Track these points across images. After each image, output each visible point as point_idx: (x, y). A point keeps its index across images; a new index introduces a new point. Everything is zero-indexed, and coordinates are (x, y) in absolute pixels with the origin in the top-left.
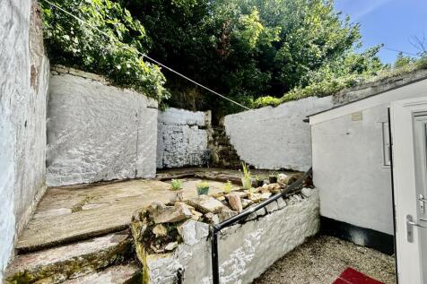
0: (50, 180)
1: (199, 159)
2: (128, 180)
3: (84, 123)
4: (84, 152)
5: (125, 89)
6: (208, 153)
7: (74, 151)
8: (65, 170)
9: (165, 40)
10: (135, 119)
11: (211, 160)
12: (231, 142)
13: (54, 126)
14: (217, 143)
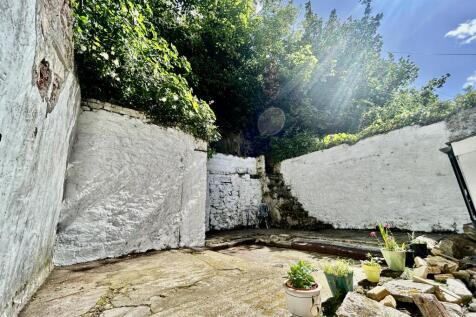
0: (59, 256)
1: (254, 217)
2: (168, 249)
3: (116, 171)
4: (113, 210)
5: (169, 129)
6: (264, 208)
7: (99, 210)
8: (82, 238)
9: (209, 81)
10: (181, 164)
11: (270, 218)
12: (293, 193)
13: (76, 175)
14: (275, 195)
